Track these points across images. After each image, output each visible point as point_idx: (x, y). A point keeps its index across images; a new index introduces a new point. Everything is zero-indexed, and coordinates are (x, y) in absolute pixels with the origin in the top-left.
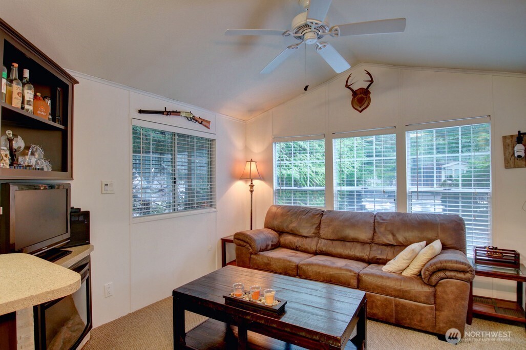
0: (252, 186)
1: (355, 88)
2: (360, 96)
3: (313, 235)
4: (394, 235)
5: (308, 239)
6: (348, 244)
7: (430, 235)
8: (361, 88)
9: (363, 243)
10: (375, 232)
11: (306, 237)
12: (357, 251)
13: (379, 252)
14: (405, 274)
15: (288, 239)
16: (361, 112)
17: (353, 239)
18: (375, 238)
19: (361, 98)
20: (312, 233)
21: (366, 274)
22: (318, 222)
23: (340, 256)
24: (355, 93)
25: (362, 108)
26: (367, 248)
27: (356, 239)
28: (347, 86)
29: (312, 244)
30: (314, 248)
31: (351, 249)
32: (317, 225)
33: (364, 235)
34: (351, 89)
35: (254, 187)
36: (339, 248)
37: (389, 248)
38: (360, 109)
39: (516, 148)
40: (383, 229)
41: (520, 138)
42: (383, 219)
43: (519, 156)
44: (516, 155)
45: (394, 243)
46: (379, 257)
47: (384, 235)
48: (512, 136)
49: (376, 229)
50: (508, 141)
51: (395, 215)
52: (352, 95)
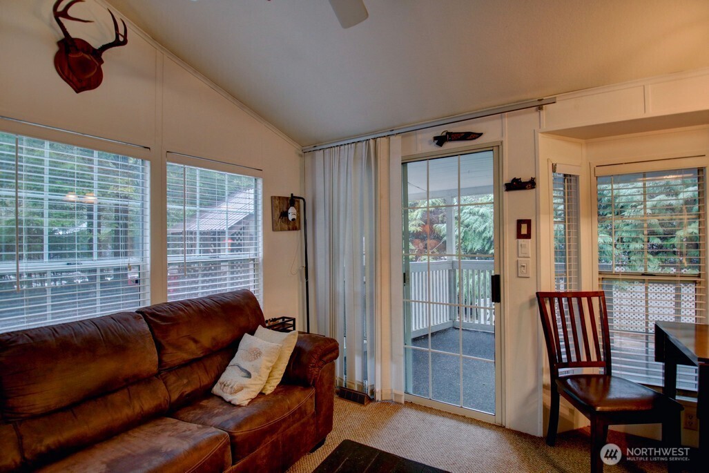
9: (147, 379)
10: (159, 347)
13: (186, 381)
14: (268, 391)
16: (78, 90)
17: (127, 380)
18: (165, 359)
25: (83, 84)
26: (159, 384)
27: (135, 377)
31: (128, 405)
33: (147, 362)
37: (195, 367)
38: (78, 86)
39: (290, 211)
40: (173, 336)
41: (293, 201)
42: (163, 318)
43: (293, 220)
44: (291, 217)
45: (199, 354)
46: (188, 390)
47: (178, 347)
48: (279, 197)
49: (163, 342)
50: (277, 202)
51: (182, 307)
52: (60, 43)
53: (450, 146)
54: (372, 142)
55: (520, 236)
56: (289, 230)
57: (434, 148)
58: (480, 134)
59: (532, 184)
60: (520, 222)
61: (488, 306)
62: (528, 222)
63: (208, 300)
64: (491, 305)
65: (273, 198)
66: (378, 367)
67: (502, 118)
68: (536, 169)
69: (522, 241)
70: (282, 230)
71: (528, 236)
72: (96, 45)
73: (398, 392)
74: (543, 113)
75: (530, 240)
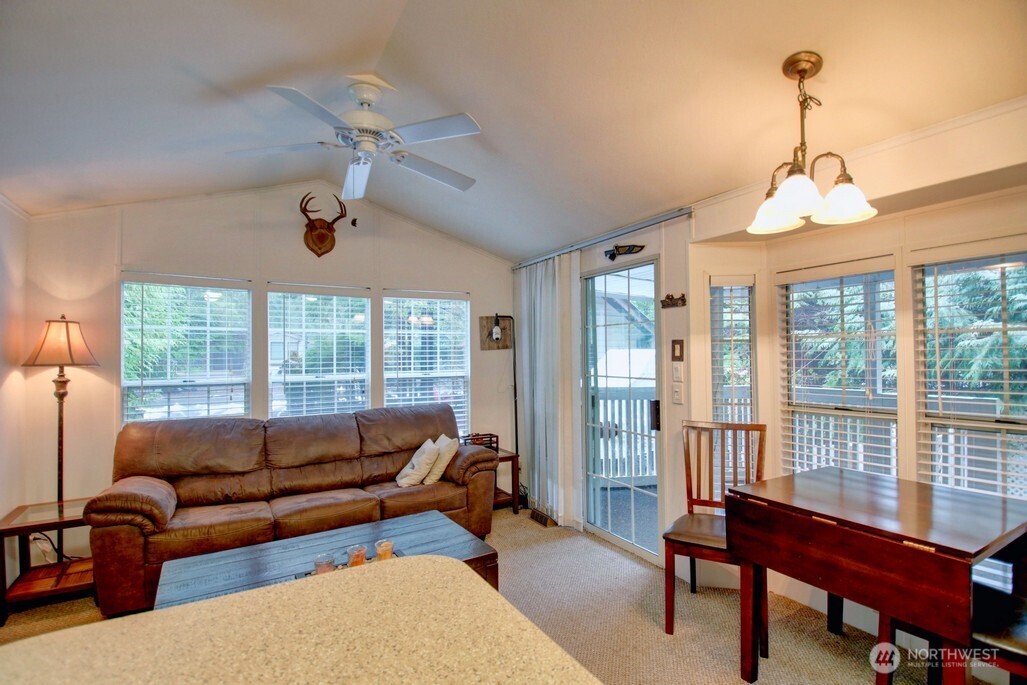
0: (62, 383)
1: (313, 216)
2: (322, 231)
3: (256, 466)
4: (389, 440)
5: (246, 476)
6: (328, 467)
7: (431, 431)
8: (321, 220)
9: (349, 460)
10: (362, 439)
11: (243, 474)
12: (346, 474)
13: (375, 466)
14: (428, 482)
15: (200, 487)
16: (319, 256)
17: (335, 457)
18: (364, 448)
19: (320, 235)
20: (253, 463)
21: (390, 497)
22: (260, 441)
23: (319, 489)
24: (311, 225)
25: (323, 250)
26: (357, 465)
27: (340, 456)
28: (304, 211)
29: (262, 483)
30: (265, 489)
31: (334, 473)
32: (260, 447)
33: (351, 448)
34: (307, 216)
35: (69, 385)
36: (314, 478)
37: (386, 458)
38: (319, 252)
39: (494, 330)
40: (373, 433)
41: (497, 320)
42: (369, 420)
43: (497, 339)
44: (495, 337)
45: (391, 449)
46: (376, 473)
47: (376, 441)
48: (487, 317)
49: (364, 436)
50: (485, 322)
51: (384, 412)
52: (307, 225)
53: (620, 259)
54: (557, 258)
55: (675, 358)
56: (498, 348)
57: (607, 262)
58: (642, 247)
59: (683, 300)
60: (674, 342)
61: (646, 433)
62: (681, 343)
63: (406, 410)
64: (650, 433)
65: (481, 318)
66: (561, 491)
67: (660, 228)
68: (687, 285)
69: (677, 364)
70: (490, 348)
71: (680, 358)
72: (329, 219)
73: (578, 520)
74: (693, 221)
75: (682, 363)
